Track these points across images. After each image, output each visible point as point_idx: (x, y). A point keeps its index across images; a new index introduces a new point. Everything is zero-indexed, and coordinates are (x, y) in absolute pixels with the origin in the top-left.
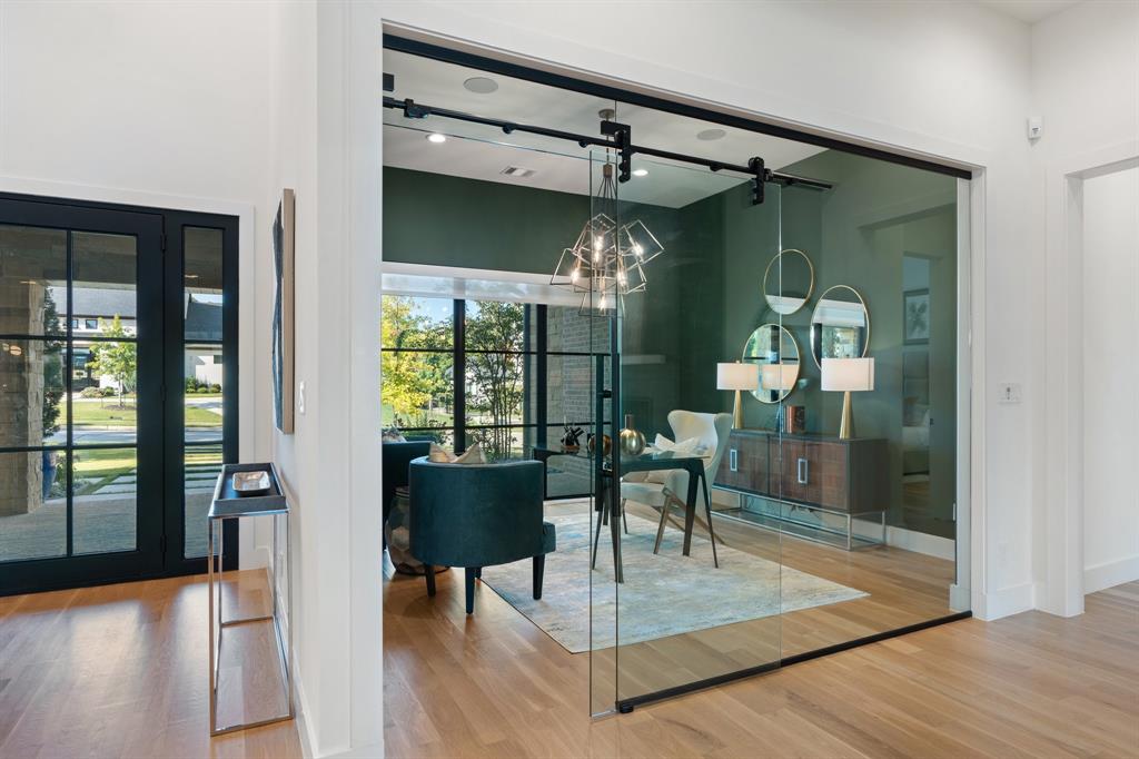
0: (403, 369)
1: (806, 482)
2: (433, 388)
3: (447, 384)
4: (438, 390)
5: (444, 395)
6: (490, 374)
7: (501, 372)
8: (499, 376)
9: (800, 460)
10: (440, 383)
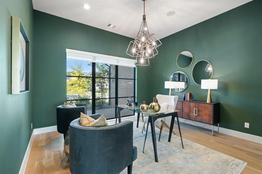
0: (81, 83)
1: (197, 115)
2: (88, 88)
3: (91, 87)
4: (89, 88)
5: (90, 89)
6: (101, 84)
7: (103, 84)
8: (103, 85)
9: (194, 109)
10: (89, 87)
